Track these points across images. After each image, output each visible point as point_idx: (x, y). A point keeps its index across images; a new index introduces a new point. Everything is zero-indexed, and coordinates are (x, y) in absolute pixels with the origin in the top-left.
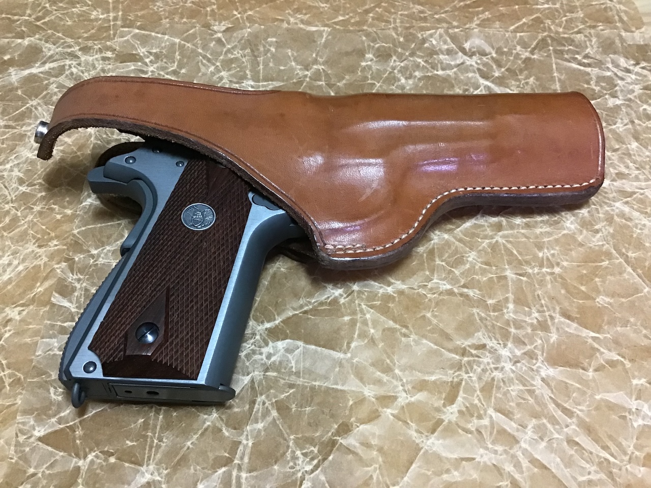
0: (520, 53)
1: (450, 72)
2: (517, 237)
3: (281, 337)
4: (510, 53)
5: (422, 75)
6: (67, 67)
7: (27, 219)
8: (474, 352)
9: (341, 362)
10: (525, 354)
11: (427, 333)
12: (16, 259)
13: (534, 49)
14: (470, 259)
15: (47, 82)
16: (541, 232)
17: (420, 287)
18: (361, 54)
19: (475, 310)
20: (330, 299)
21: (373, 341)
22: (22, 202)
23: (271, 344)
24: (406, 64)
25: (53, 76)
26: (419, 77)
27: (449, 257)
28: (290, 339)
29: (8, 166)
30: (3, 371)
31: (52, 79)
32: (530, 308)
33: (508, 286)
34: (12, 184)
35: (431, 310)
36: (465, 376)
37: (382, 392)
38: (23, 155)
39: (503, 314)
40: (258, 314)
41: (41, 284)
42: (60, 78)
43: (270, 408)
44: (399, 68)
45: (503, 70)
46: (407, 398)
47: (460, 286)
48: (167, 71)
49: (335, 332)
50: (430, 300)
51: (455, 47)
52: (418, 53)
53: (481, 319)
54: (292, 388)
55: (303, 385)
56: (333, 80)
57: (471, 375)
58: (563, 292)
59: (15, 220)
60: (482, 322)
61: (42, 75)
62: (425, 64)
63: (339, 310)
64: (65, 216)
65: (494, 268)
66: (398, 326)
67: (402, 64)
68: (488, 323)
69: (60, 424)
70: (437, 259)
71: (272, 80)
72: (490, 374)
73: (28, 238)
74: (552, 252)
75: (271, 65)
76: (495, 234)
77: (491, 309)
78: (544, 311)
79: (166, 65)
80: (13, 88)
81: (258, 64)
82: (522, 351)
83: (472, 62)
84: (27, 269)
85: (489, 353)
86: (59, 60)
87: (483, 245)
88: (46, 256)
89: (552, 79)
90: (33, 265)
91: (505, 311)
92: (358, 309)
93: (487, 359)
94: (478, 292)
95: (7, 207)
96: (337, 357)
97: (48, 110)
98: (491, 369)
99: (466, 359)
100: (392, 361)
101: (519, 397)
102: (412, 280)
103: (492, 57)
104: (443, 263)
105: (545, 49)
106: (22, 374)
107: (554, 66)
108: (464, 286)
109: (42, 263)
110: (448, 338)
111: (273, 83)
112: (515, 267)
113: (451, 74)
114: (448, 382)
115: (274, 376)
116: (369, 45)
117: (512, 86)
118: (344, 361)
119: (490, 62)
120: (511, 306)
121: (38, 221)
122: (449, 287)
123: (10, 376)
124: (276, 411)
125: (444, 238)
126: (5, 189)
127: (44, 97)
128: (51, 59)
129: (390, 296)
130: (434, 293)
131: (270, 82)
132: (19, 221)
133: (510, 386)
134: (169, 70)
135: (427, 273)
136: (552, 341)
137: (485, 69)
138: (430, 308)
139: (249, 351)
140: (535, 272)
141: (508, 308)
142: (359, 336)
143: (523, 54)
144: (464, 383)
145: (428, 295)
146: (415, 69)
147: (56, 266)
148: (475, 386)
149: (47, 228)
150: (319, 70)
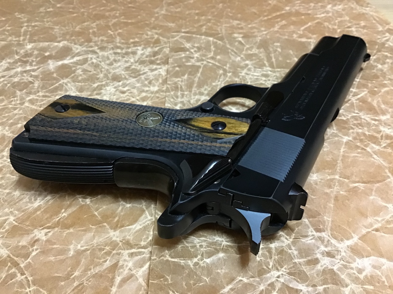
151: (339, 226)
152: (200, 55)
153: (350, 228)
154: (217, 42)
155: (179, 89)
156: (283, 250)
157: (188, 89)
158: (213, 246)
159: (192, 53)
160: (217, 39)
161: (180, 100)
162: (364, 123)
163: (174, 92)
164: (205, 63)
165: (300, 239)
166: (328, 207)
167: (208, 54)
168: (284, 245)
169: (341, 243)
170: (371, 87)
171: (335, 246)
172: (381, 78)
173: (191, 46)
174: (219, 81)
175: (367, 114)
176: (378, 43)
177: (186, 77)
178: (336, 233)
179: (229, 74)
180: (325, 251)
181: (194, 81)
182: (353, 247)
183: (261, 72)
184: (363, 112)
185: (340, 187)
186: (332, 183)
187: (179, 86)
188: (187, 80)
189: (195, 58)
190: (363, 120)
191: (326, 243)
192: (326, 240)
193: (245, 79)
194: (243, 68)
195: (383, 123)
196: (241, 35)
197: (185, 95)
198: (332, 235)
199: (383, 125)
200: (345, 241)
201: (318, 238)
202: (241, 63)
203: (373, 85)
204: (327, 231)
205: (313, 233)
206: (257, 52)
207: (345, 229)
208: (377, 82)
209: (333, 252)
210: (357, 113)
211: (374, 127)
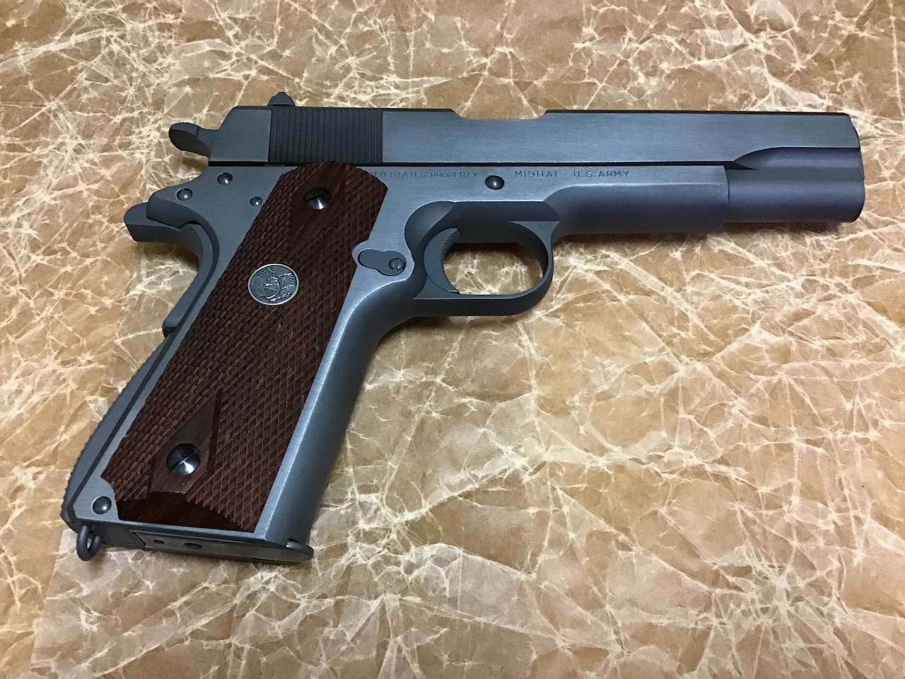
0: (841, 25)
1: (720, 62)
2: (812, 374)
3: (430, 537)
4: (821, 26)
5: (674, 68)
6: (104, 42)
7: (43, 315)
8: (731, 579)
9: (521, 587)
10: (811, 585)
11: (658, 544)
12: (28, 384)
13: (865, 18)
14: (735, 411)
15: (72, 68)
16: (852, 366)
17: (650, 459)
18: (574, 25)
19: (737, 507)
20: (507, 474)
21: (572, 554)
22: (36, 283)
23: (413, 548)
24: (649, 47)
25: (82, 58)
26: (668, 72)
27: (701, 405)
28: (444, 542)
29: (14, 218)
30: (12, 576)
31: (81, 64)
32: (825, 504)
33: (793, 464)
34: (19, 249)
35: (667, 503)
36: (715, 622)
37: (583, 639)
38: (37, 199)
39: (782, 514)
40: (395, 495)
41: (66, 428)
42: (92, 62)
43: (409, 660)
44: (635, 54)
45: (809, 57)
46: (623, 654)
47: (715, 461)
48: (260, 53)
49: (513, 534)
50: (666, 484)
51: (732, 16)
52: (669, 26)
53: (747, 522)
54: (444, 627)
55: (461, 621)
56: (527, 75)
57: (725, 620)
58: (880, 475)
59: (26, 314)
60: (747, 528)
61: (65, 56)
62: (680, 48)
63: (521, 495)
64: (103, 309)
65: (773, 429)
66: (613, 530)
67: (642, 47)
68: (757, 529)
69: (95, 672)
70: (681, 409)
71: (429, 75)
72: (755, 619)
73: (46, 347)
74: (868, 401)
75: (428, 45)
76: (779, 367)
77: (763, 503)
78: (847, 510)
79: (259, 42)
80: (21, 78)
81: (407, 44)
82: (808, 580)
83: (759, 43)
84: (45, 400)
85: (756, 583)
86: (91, 29)
87: (759, 385)
88: (74, 381)
89: (890, 79)
90: (55, 394)
91: (785, 508)
92: (551, 496)
93: (752, 593)
94: (744, 473)
95: (13, 291)
96: (515, 577)
97: (75, 119)
98: (756, 612)
99: (718, 591)
100: (601, 589)
101: (798, 660)
102: (638, 445)
103: (793, 33)
104: (691, 417)
105: (883, 20)
106: (38, 580)
107: (895, 53)
108: (722, 461)
109: (68, 392)
110: (692, 552)
111: (432, 79)
112: (807, 428)
113: (721, 65)
114: (688, 629)
115: (416, 604)
116: (589, 10)
117: (822, 88)
118: (526, 586)
119: (789, 43)
120: (796, 500)
121: (60, 317)
122: (697, 461)
123: (23, 583)
124: (417, 665)
125: (695, 370)
126: (10, 259)
127: (69, 95)
128: (78, 27)
129: (603, 474)
130: (672, 472)
131: (426, 78)
132: (32, 317)
133: (784, 642)
134: (265, 51)
135: (664, 434)
136: (856, 561)
137: (779, 57)
138: (665, 499)
139: (380, 559)
140: (838, 438)
141: (790, 503)
142: (551, 542)
143: (845, 29)
144: (712, 634)
145: (663, 475)
146: (663, 57)
147: (89, 398)
148: (729, 641)
149: (75, 330)
150: (506, 54)
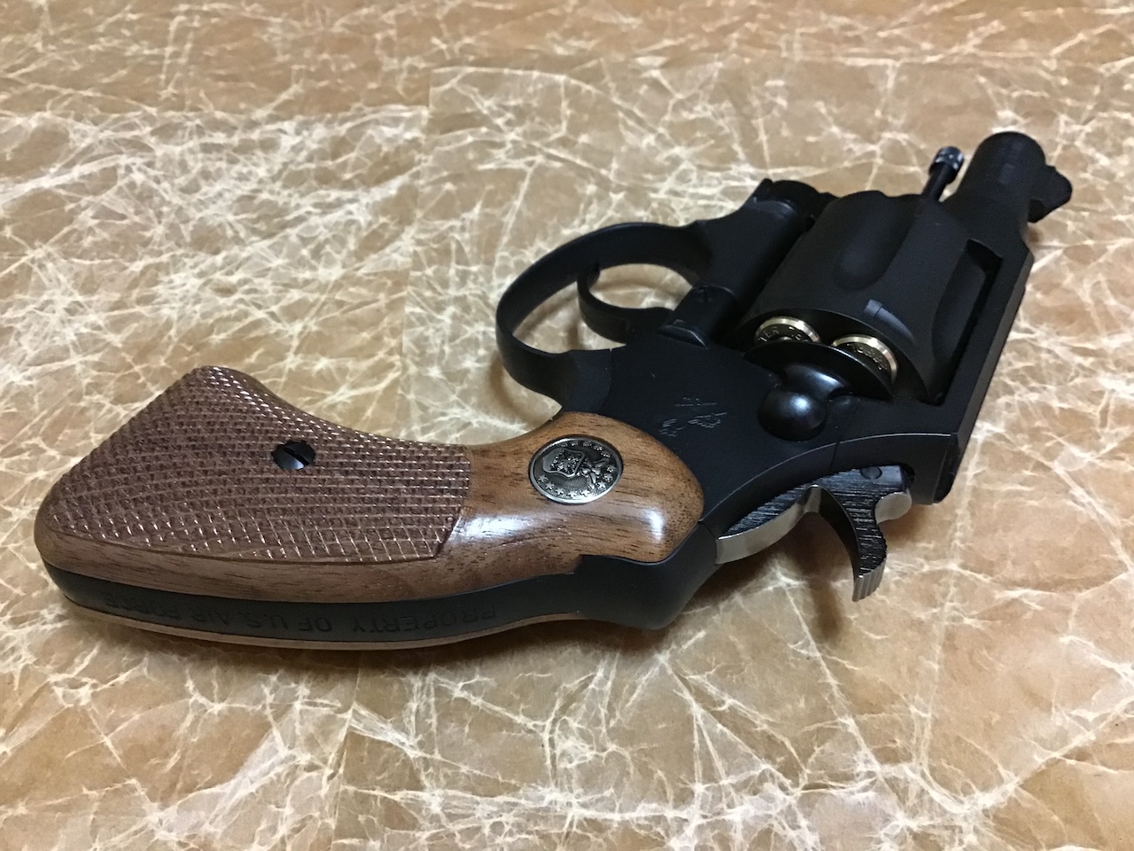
151: (958, 739)
152: (525, 135)
153: (992, 747)
154: (579, 88)
155: (454, 254)
156: (768, 832)
157: (483, 257)
158: (536, 824)
159: (498, 129)
160: (578, 78)
161: (453, 292)
162: (1049, 366)
163: (434, 267)
164: (539, 159)
165: (826, 786)
166: (922, 672)
167: (550, 128)
168: (774, 812)
169: (962, 802)
170: (1074, 233)
171: (944, 812)
172: (1108, 203)
173: (495, 108)
174: (583, 222)
175: (1058, 334)
176: (1102, 75)
177: (476, 212)
178: (946, 766)
179: (617, 197)
180: (909, 829)
181: (501, 225)
182: (1002, 816)
183: (720, 183)
184: (1044, 327)
185: (964, 601)
186: (935, 586)
187: (454, 246)
188: (481, 224)
189: (509, 146)
190: (1044, 356)
191: (912, 800)
192: (913, 790)
193: (668, 211)
194: (661, 172)
195: (1110, 360)
196: (660, 60)
197: (472, 277)
198: (932, 770)
199: (1112, 367)
200: (978, 794)
201: (886, 786)
202: (656, 156)
203: (1081, 225)
204: (918, 757)
205: (869, 768)
206: (708, 114)
207: (977, 751)
208: (1095, 218)
209: (935, 832)
210: (1027, 331)
211: (1078, 381)
